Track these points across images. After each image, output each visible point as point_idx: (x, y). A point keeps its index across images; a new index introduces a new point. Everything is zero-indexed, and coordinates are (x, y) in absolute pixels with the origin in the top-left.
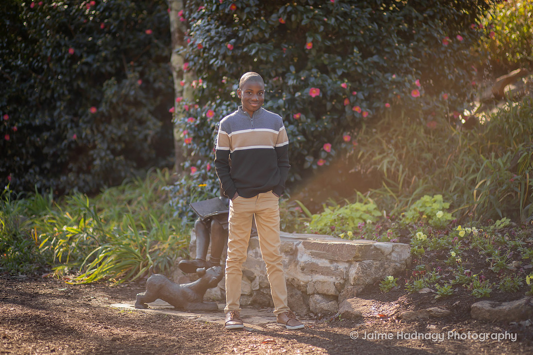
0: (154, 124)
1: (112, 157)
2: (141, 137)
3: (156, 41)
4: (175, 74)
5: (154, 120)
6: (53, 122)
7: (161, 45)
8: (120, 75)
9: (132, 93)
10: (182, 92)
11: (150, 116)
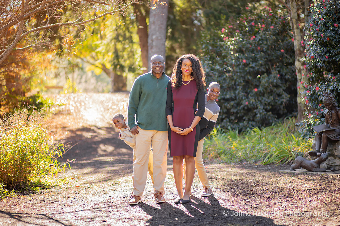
0: (286, 96)
1: (265, 113)
2: (279, 102)
3: (286, 55)
4: (297, 71)
5: (286, 94)
6: (235, 97)
7: (288, 57)
8: (268, 72)
9: (275, 81)
10: (301, 80)
11: (284, 92)
